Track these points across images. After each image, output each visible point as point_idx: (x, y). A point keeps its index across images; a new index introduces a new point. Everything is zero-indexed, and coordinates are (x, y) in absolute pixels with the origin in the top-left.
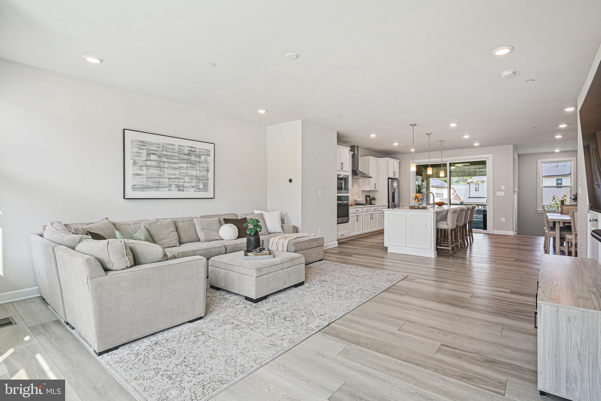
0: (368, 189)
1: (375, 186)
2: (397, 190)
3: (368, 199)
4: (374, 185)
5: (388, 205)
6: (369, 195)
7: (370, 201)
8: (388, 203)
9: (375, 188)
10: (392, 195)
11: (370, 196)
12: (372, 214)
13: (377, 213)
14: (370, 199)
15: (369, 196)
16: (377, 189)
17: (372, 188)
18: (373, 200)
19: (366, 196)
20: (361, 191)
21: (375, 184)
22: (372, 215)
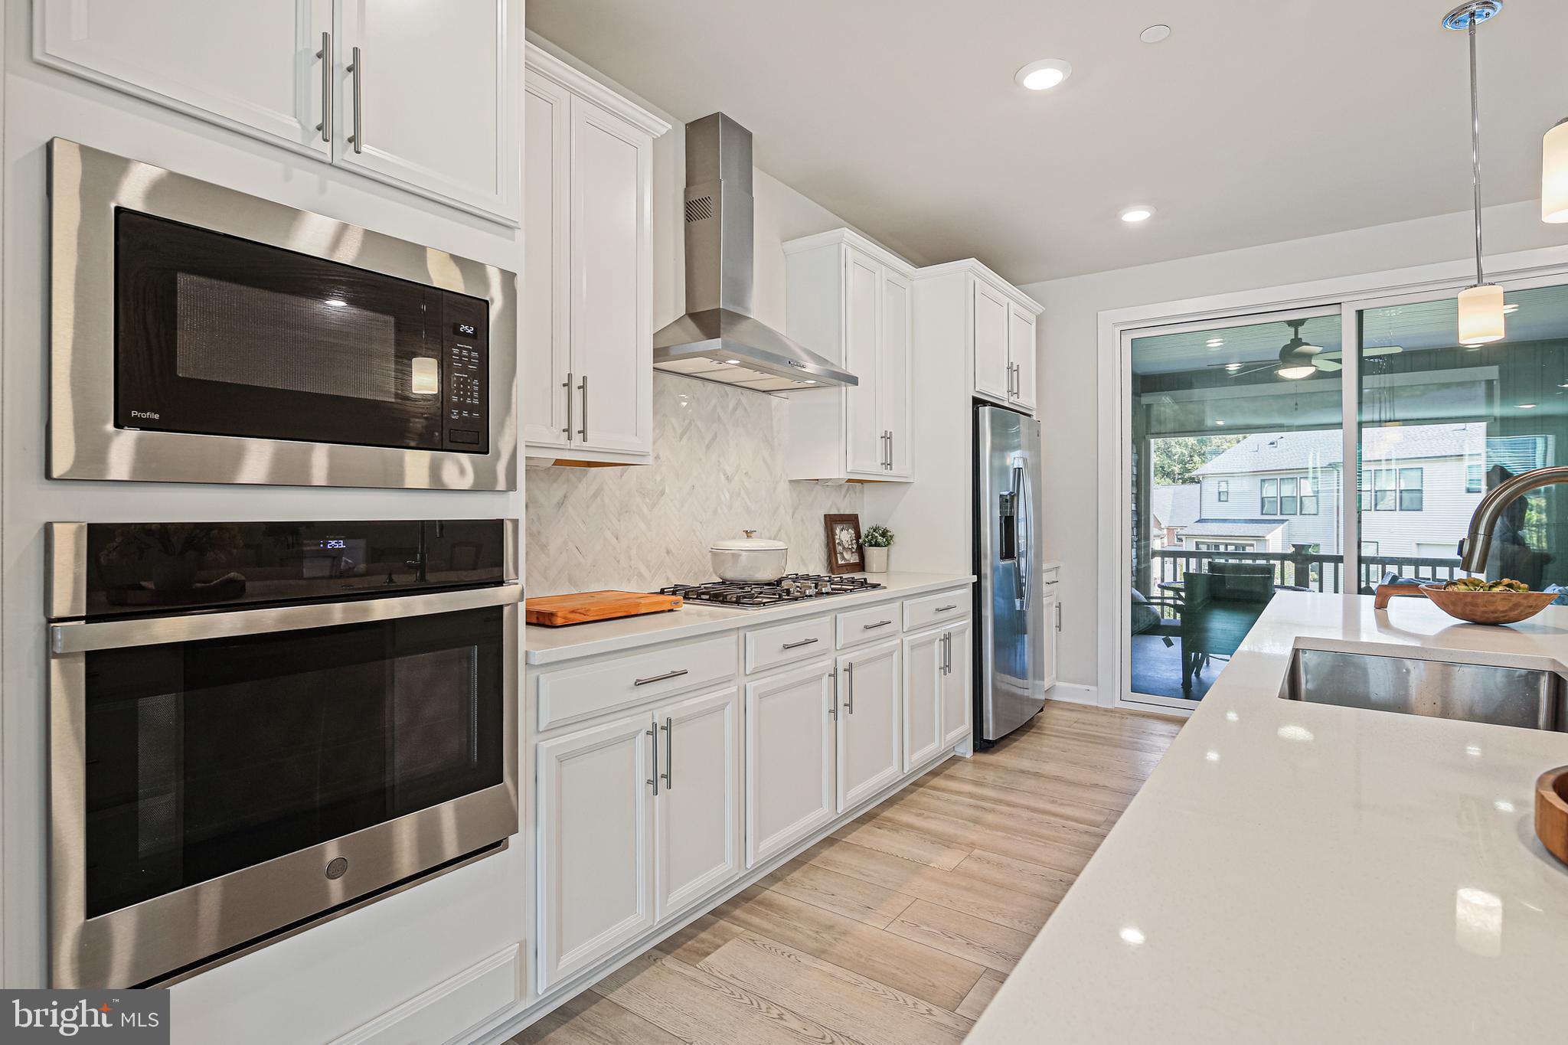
0: (836, 472)
1: (888, 451)
2: (1027, 485)
3: (844, 536)
4: (880, 444)
5: (975, 578)
6: (848, 512)
7: (860, 550)
8: (977, 569)
9: (888, 465)
10: (997, 514)
11: (856, 516)
12: (849, 669)
13: (891, 654)
14: (858, 536)
15: (852, 520)
16: (897, 472)
17: (870, 466)
18: (877, 545)
19: (832, 522)
20: (783, 487)
21: (887, 437)
22: (842, 677)
